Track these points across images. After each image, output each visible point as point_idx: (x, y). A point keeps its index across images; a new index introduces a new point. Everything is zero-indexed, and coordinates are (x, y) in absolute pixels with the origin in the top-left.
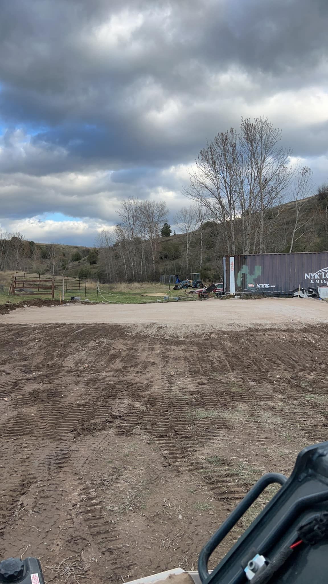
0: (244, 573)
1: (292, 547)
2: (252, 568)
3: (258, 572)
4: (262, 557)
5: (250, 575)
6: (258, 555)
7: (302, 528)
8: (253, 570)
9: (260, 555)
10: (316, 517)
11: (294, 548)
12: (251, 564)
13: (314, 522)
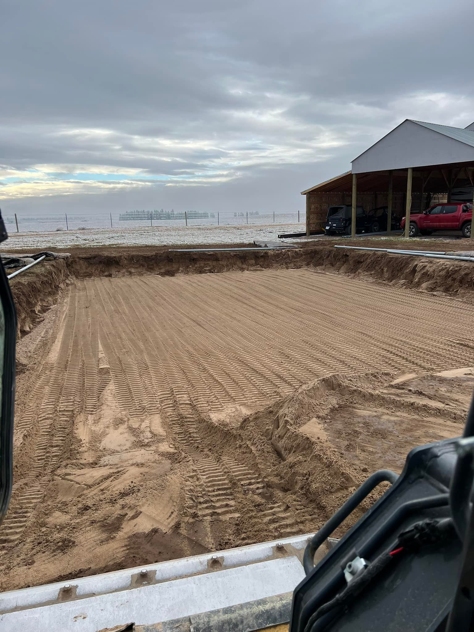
0: (343, 575)
1: (391, 553)
2: (350, 570)
3: (356, 576)
4: (362, 560)
5: (349, 577)
6: (358, 557)
7: (402, 535)
8: (352, 573)
9: (361, 558)
10: (417, 526)
11: (393, 555)
12: (350, 566)
13: (415, 530)
